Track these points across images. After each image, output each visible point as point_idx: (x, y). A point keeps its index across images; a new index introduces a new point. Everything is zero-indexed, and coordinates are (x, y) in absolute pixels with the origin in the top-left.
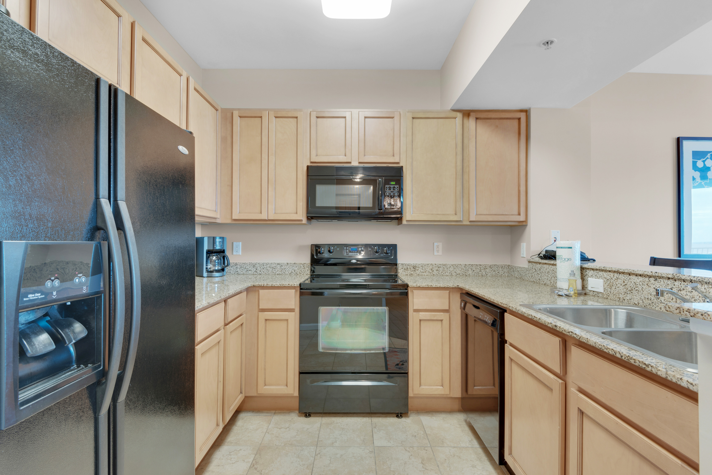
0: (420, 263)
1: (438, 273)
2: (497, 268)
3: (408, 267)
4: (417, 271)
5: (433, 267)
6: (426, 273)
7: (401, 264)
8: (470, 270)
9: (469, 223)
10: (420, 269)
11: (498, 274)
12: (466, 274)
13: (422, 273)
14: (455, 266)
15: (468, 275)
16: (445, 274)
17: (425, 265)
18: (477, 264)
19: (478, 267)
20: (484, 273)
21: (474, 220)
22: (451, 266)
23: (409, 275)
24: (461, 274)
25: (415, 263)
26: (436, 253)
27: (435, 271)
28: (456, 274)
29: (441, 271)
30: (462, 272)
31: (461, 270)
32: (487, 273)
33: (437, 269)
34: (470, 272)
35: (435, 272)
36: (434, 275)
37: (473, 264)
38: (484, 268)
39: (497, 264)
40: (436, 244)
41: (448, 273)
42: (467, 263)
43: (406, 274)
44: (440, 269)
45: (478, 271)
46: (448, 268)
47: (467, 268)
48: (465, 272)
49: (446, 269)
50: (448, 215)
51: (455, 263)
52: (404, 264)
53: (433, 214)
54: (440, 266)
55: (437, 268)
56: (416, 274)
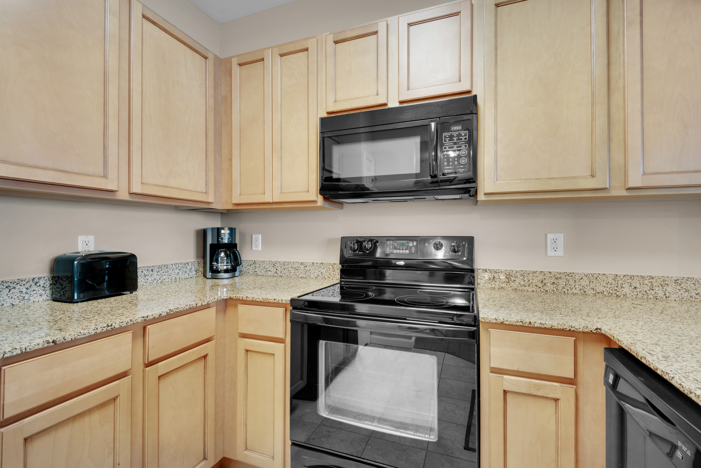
0: (518, 269)
1: (555, 289)
2: (693, 285)
3: (496, 275)
4: (513, 284)
5: (545, 277)
6: (531, 286)
7: (483, 270)
8: (626, 285)
9: (625, 193)
10: (518, 281)
11: (696, 297)
12: (618, 293)
13: (523, 287)
14: (592, 278)
15: (622, 297)
16: (570, 292)
17: (529, 274)
18: (643, 275)
19: (646, 282)
20: (661, 294)
21: (639, 185)
22: (584, 278)
23: (497, 288)
24: (605, 293)
25: (508, 269)
26: (550, 253)
27: (549, 285)
28: (594, 292)
29: (562, 286)
30: (608, 289)
31: (605, 285)
32: (668, 295)
33: (552, 281)
34: (627, 290)
35: (549, 287)
36: (547, 291)
37: (634, 274)
38: (662, 283)
39: (695, 277)
40: (550, 236)
41: (577, 289)
42: (621, 273)
43: (492, 287)
44: (560, 281)
45: (647, 288)
46: (577, 281)
47: (620, 282)
48: (616, 290)
49: (571, 282)
50: (574, 178)
51: (593, 272)
52: (487, 270)
53: (540, 179)
54: (559, 276)
55: (553, 279)
56: (510, 289)
